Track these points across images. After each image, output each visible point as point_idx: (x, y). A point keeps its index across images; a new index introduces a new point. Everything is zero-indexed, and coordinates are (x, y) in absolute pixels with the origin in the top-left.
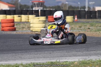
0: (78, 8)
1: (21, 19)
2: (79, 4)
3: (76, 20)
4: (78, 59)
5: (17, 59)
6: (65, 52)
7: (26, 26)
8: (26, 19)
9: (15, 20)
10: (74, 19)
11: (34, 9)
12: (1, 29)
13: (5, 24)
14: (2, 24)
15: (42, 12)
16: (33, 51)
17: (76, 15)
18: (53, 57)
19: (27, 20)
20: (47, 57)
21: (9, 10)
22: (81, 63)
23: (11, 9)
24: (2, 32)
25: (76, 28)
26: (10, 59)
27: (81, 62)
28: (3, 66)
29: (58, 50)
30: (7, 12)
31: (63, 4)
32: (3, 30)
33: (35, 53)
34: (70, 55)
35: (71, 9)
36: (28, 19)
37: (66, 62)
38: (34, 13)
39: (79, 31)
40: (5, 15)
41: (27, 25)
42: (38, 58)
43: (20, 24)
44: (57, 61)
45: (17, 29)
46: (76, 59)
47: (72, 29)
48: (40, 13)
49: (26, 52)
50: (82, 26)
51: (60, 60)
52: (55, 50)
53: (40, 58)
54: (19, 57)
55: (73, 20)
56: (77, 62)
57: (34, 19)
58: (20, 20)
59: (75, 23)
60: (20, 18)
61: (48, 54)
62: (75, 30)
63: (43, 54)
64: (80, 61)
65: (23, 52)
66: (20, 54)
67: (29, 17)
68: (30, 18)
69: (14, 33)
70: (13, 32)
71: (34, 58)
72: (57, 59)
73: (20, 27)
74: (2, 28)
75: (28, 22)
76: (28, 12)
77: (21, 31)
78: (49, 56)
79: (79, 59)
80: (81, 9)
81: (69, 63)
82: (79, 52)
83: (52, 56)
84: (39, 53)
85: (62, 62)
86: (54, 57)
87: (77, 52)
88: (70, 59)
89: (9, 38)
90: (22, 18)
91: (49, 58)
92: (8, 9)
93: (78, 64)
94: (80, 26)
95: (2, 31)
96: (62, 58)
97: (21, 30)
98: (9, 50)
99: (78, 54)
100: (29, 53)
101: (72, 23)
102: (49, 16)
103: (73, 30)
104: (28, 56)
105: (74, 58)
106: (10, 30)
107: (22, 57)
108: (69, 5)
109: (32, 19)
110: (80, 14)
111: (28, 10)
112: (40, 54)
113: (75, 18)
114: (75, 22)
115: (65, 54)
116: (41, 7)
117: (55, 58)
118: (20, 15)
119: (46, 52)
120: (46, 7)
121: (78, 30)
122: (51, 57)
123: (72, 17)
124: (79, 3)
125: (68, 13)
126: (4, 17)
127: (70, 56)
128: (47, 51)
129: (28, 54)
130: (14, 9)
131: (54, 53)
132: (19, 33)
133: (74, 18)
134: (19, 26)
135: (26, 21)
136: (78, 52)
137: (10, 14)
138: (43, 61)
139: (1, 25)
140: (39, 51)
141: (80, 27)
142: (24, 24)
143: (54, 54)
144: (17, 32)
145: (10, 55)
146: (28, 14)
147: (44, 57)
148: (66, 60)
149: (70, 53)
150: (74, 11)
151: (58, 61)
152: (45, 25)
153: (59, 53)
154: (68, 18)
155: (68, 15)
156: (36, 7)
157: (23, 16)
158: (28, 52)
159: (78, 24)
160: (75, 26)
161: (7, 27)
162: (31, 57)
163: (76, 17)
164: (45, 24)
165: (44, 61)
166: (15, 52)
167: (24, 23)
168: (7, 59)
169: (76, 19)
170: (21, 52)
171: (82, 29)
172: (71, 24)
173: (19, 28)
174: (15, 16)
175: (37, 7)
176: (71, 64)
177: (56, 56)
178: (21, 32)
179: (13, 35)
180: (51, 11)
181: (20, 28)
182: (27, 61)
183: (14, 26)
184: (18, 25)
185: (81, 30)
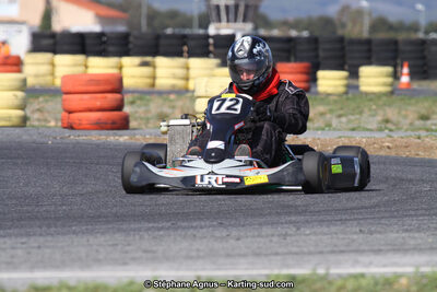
0: (415, 28)
1: (154, 78)
2: (419, 11)
3: (404, 87)
4: (411, 265)
5: (134, 259)
6: (355, 233)
7: (173, 107)
8: (174, 77)
9: (127, 82)
10: (396, 82)
11: (212, 31)
12: (62, 120)
13: (81, 100)
14: (65, 96)
16: (208, 223)
17: (406, 64)
18: (296, 254)
19: (180, 83)
20: (271, 254)
21: (100, 35)
22: (425, 286)
23: (108, 29)
24: (67, 132)
25: (405, 123)
26: (101, 257)
27: (425, 281)
28: (69, 288)
29: (321, 222)
30: (88, 42)
31: (345, 9)
32: (71, 127)
33: (217, 234)
34: (376, 248)
35: (382, 35)
36: (187, 78)
37: (356, 277)
38: (211, 48)
39: (419, 138)
40: (80, 58)
41: (179, 103)
42: (228, 256)
43: (148, 100)
44: (315, 274)
45: (133, 124)
46: (404, 265)
47: (386, 128)
49: (176, 229)
50: (434, 113)
51: (328, 269)
52: (307, 221)
53: (239, 255)
54: (145, 251)
55: (391, 85)
56: (409, 278)
57: (214, 76)
58: (149, 81)
59: (402, 100)
60: (146, 70)
61: (275, 239)
62: (399, 129)
63: (249, 239)
64: (424, 276)
65: (159, 229)
66: (146, 237)
67: (188, 68)
68: (192, 73)
69: (122, 139)
70: (116, 135)
71: (212, 256)
73: (147, 111)
74: (67, 114)
75: (187, 90)
76: (185, 44)
77: (152, 131)
78: (280, 250)
79: (417, 267)
80: (427, 32)
81: (372, 282)
82: (416, 235)
83: (295, 249)
84: (234, 233)
85: (340, 276)
86: (303, 253)
87: (407, 231)
88: (377, 266)
89: (97, 164)
90: (160, 72)
91: (279, 258)
92: (97, 28)
93: (414, 288)
94: (424, 112)
95: (66, 130)
96: (341, 257)
97: (150, 125)
98: (99, 217)
99: (412, 242)
100: (189, 233)
101: (384, 98)
103: (391, 130)
104: (185, 244)
105: (397, 258)
106: (100, 126)
107: (154, 248)
108: (374, 15)
109: (206, 79)
110: (424, 58)
111: (184, 37)
112: (238, 239)
113: (402, 74)
114: (398, 95)
115: (353, 241)
116: (244, 21)
117: (306, 258)
118: (148, 59)
119: (266, 230)
120: (268, 24)
121: (413, 130)
122: (290, 253)
123: (389, 69)
124: (420, 7)
125: (370, 50)
126: (75, 65)
127: (378, 252)
128: (273, 224)
129: (185, 238)
130: (121, 28)
131: (303, 237)
132: (145, 139)
133: (396, 76)
134: (142, 110)
135: (174, 86)
136: (411, 235)
137: (102, 53)
138: (253, 269)
139: (64, 100)
140: (233, 226)
141: (425, 118)
142: (165, 100)
143: (305, 242)
144: (135, 135)
145: (101, 239)
146: (185, 54)
147: (257, 255)
148: (358, 270)
149: (378, 236)
150: (396, 42)
151: (321, 271)
153: (326, 234)
154: (368, 77)
155: (369, 62)
156: (224, 23)
157: (161, 61)
158: (184, 228)
159: (413, 101)
160: (399, 113)
161: (90, 110)
162: (198, 250)
163: (406, 70)
165: (255, 272)
166: (124, 227)
167: (165, 96)
168: (87, 256)
169: (405, 79)
170: (149, 229)
171: (433, 127)
172: (381, 103)
173: (141, 119)
174: (126, 61)
175: (228, 21)
176: (379, 287)
177: (312, 249)
178: (151, 135)
179: (116, 148)
180: (290, 40)
181: (148, 120)
182: (178, 269)
183: (119, 107)
184: (138, 102)
185: (427, 130)
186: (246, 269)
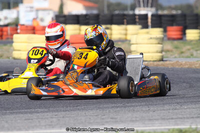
1: (111, 34)
8: (121, 34)
11: (137, 12)
13: (79, 46)
15: (154, 18)
16: (139, 104)
18: (181, 118)
19: (123, 37)
20: (169, 119)
21: (86, 16)
23: (89, 12)
26: (92, 121)
29: (192, 102)
30: (81, 19)
33: (144, 109)
36: (126, 34)
38: (137, 20)
40: (77, 26)
42: (150, 120)
44: (192, 128)
48: (149, 20)
49: (125, 107)
51: (197, 125)
52: (185, 102)
53: (155, 119)
54: (111, 118)
61: (171, 111)
63: (159, 112)
65: (117, 107)
66: (112, 111)
67: (126, 30)
68: (129, 32)
72: (192, 123)
75: (126, 40)
76: (125, 19)
78: (174, 117)
83: (180, 116)
84: (152, 108)
86: (184, 118)
91: (173, 120)
92: (84, 12)
100: (131, 109)
102: (169, 28)
104: (130, 115)
107: (116, 117)
111: (124, 15)
112: (154, 112)
116: (152, 6)
117: (186, 120)
118: (108, 26)
119: (166, 107)
120: (162, 8)
122: (179, 118)
126: (75, 30)
129: (129, 111)
130: (95, 12)
131: (184, 110)
135: (120, 38)
137: (87, 24)
138: (162, 126)
143: (185, 112)
145: (91, 112)
146: (125, 23)
147: (164, 119)
151: (194, 127)
152: (163, 47)
153: (194, 108)
156: (142, 8)
158: (128, 107)
162: (136, 117)
164: (161, 45)
165: (163, 128)
166: (101, 106)
168: (85, 121)
170: (113, 107)
175: (144, 6)
177: (188, 116)
180: (173, 16)
186: (159, 126)
